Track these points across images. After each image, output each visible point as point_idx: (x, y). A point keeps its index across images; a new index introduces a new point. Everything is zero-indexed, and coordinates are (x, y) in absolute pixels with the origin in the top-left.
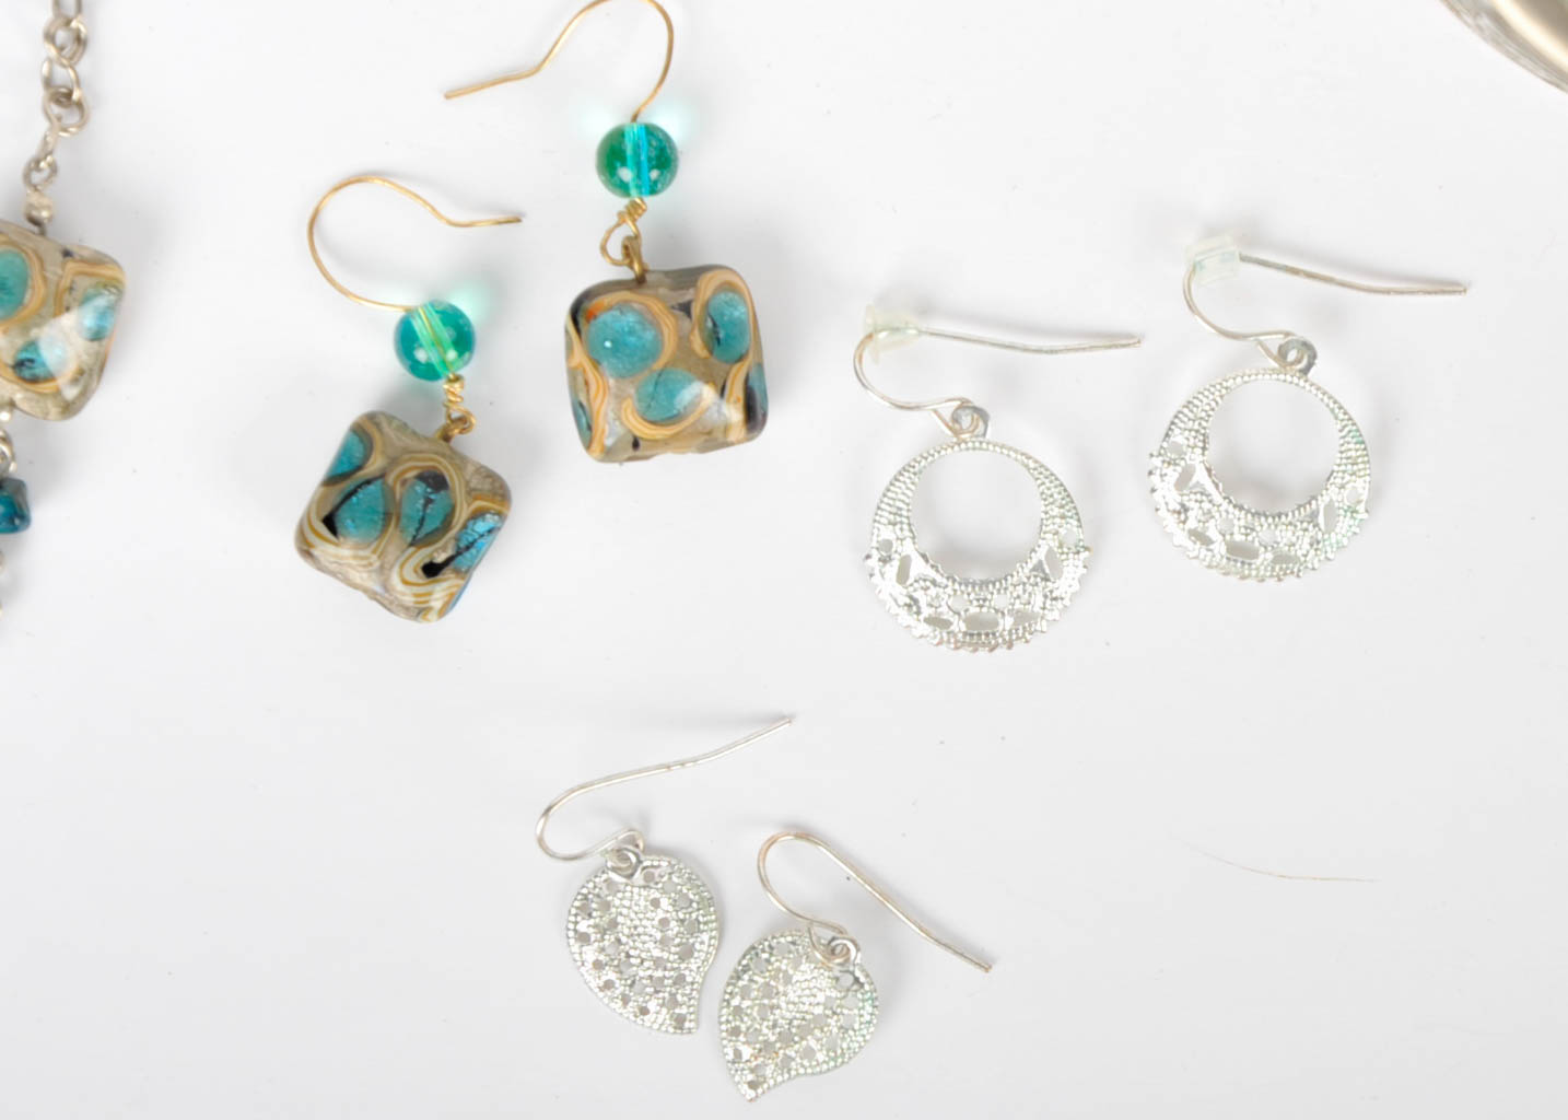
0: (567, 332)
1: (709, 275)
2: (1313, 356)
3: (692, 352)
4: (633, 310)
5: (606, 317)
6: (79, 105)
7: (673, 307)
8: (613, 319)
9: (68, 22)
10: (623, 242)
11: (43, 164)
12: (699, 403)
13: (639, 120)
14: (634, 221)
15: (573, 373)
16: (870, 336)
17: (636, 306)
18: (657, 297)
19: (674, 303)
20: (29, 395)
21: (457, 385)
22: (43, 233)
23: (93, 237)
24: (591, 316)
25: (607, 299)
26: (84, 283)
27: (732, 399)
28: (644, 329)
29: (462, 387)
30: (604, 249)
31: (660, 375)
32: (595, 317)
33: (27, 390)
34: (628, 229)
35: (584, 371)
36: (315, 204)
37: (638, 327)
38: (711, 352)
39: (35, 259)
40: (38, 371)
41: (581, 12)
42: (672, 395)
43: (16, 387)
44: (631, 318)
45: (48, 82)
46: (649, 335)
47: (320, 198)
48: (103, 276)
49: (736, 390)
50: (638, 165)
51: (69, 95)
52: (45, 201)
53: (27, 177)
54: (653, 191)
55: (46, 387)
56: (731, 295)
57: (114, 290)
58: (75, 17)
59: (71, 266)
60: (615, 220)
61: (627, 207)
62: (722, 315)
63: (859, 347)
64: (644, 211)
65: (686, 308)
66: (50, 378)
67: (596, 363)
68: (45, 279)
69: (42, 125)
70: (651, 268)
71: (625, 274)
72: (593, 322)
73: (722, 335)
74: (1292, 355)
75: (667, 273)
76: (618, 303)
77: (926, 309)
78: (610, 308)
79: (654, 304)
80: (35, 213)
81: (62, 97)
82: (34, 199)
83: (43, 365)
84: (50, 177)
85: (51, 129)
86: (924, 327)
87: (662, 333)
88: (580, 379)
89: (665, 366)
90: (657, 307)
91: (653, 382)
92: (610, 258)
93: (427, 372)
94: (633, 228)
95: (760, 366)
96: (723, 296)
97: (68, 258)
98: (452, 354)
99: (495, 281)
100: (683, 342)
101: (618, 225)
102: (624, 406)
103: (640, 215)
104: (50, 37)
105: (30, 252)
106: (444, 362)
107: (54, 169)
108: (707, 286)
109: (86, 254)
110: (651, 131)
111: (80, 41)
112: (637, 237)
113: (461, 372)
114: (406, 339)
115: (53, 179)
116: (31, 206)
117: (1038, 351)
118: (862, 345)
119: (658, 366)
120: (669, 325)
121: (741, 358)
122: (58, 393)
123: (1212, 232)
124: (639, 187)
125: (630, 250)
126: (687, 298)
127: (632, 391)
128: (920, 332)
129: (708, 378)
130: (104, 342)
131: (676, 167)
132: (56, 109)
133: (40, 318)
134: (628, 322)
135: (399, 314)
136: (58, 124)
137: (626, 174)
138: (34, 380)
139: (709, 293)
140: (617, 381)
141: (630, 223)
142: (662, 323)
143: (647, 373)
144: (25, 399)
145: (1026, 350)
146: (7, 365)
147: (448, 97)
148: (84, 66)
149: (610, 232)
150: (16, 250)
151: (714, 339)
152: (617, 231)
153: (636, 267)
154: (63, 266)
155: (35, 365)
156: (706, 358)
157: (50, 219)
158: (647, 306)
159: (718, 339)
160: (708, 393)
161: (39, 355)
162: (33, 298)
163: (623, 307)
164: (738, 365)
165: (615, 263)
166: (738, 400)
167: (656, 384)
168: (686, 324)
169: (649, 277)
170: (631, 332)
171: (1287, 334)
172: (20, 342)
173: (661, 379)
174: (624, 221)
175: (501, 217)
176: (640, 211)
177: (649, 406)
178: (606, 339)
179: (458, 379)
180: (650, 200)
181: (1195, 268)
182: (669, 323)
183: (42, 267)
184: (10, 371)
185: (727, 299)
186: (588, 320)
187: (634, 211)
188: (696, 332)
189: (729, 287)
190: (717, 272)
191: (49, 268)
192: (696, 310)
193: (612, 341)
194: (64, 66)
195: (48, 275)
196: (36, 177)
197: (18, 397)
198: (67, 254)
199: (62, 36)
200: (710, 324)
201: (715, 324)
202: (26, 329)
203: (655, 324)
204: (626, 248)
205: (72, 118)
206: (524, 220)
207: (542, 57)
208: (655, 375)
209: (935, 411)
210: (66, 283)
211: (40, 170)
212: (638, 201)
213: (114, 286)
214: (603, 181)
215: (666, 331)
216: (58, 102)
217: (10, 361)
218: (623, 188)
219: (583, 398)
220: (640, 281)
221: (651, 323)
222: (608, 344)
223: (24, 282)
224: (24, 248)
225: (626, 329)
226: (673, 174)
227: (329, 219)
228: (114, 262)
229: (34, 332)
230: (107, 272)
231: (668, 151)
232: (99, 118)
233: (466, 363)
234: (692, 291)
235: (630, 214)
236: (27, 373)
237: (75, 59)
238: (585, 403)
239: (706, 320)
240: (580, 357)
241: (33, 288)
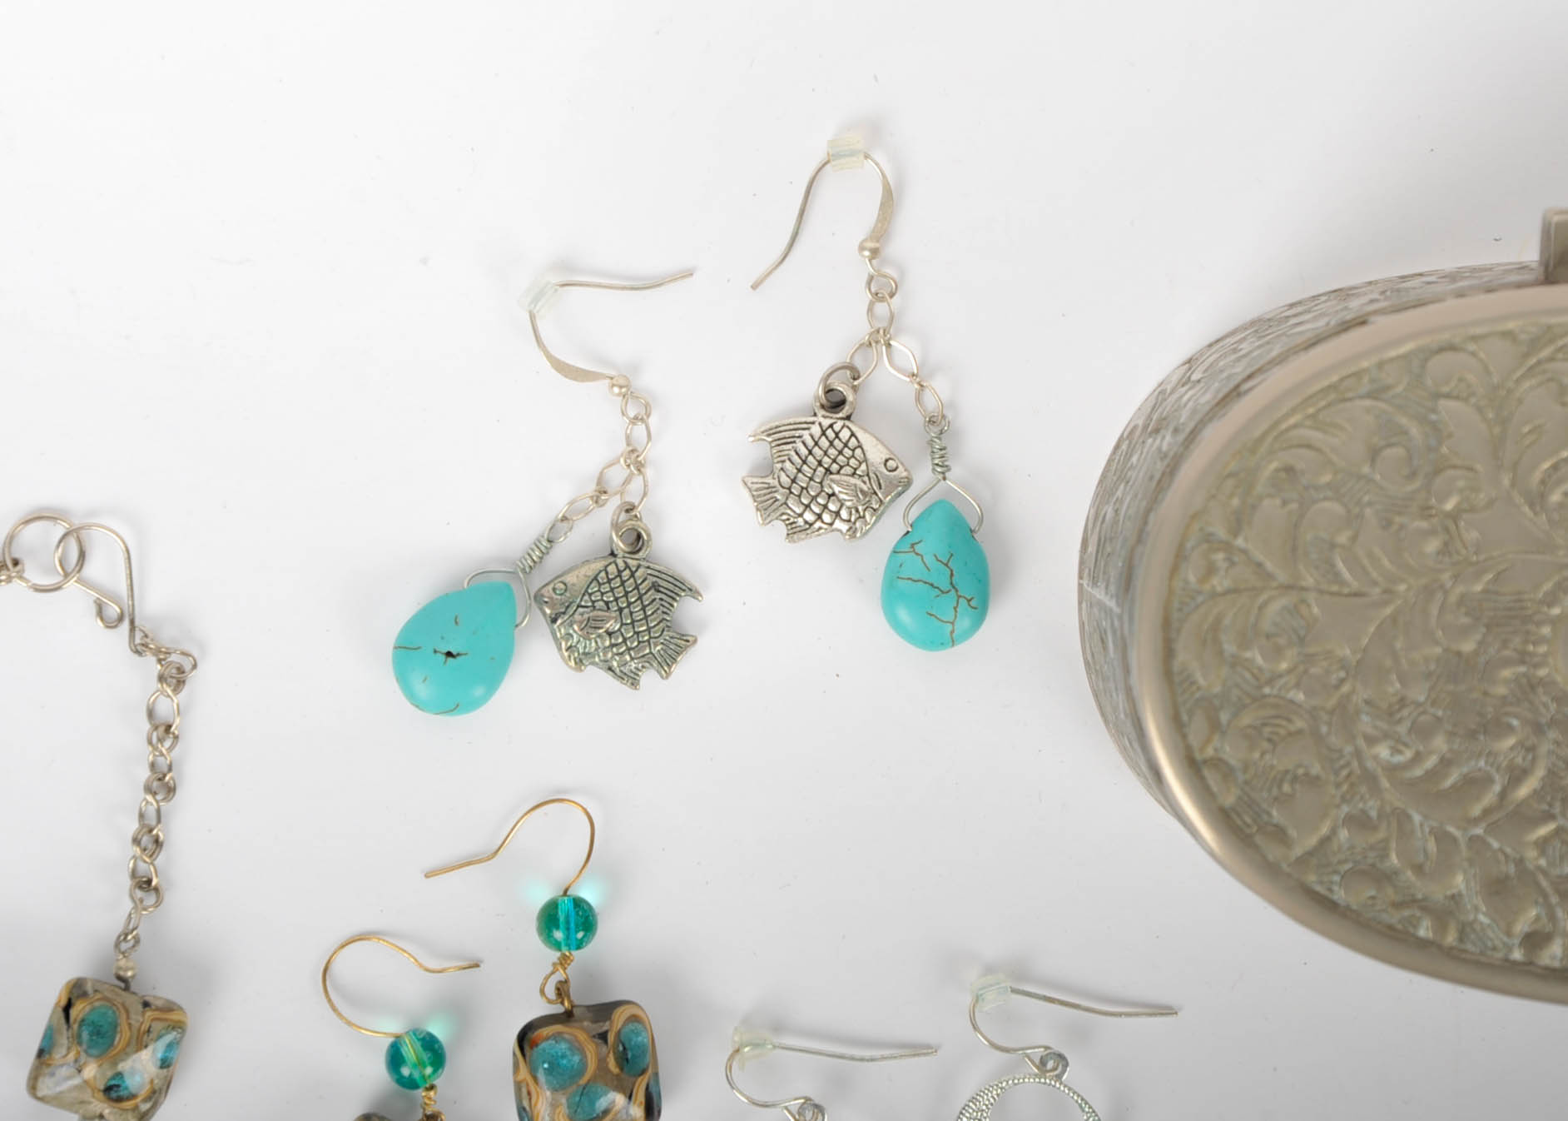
0: (514, 1054)
1: (620, 1010)
2: (1066, 1065)
3: (609, 1071)
4: (564, 1039)
5: (544, 1045)
6: (156, 889)
7: (594, 1036)
8: (550, 1045)
9: (151, 831)
10: (556, 985)
11: (130, 937)
12: (613, 1107)
13: (568, 893)
14: (565, 969)
15: (518, 1086)
16: (737, 1051)
17: (566, 1036)
18: (583, 1029)
19: (594, 1033)
20: (116, 1110)
21: (432, 1093)
22: (127, 989)
23: (164, 989)
24: (534, 1044)
25: (545, 1031)
26: (157, 1027)
27: (638, 1102)
28: (573, 1055)
29: (435, 1093)
30: (542, 992)
31: (584, 1088)
32: (537, 1045)
33: (114, 1108)
34: (560, 975)
35: (528, 1085)
36: (327, 958)
37: (568, 1053)
38: (622, 1069)
39: (123, 1011)
40: (123, 1093)
41: (526, 814)
42: (592, 1103)
43: (106, 1105)
44: (564, 1046)
45: (134, 874)
46: (576, 1059)
47: (330, 954)
48: (171, 1020)
49: (640, 1096)
50: (568, 929)
51: (149, 882)
52: (130, 964)
53: (117, 945)
54: (579, 947)
55: (128, 1104)
56: (636, 1024)
57: (180, 1030)
58: (157, 825)
59: (149, 1014)
60: (551, 969)
61: (559, 959)
62: (630, 1040)
63: (729, 1059)
64: (572, 961)
65: (603, 1037)
66: (133, 1096)
67: (535, 1079)
68: (130, 1025)
69: (128, 905)
70: (576, 1002)
71: (558, 1009)
72: (535, 1049)
73: (629, 1056)
74: (1050, 1064)
75: (588, 1007)
76: (553, 1035)
77: (778, 1028)
78: (548, 1038)
79: (579, 1033)
80: (122, 973)
81: (145, 884)
82: (123, 963)
83: (126, 1088)
84: (134, 946)
85: (135, 907)
86: (776, 1041)
87: (586, 1057)
88: (524, 1091)
89: (589, 1081)
90: (582, 1037)
91: (580, 1093)
92: (547, 998)
93: (411, 1084)
94: (564, 976)
95: (656, 1074)
96: (631, 1026)
97: (147, 1009)
98: (429, 1070)
99: (461, 1011)
100: (602, 1062)
101: (553, 973)
102: (557, 1111)
103: (569, 964)
104: (136, 841)
105: (119, 1005)
106: (423, 1077)
107: (137, 940)
108: (620, 1016)
109: (159, 1003)
110: (579, 903)
111: (157, 842)
112: (566, 981)
113: (435, 1083)
114: (395, 1059)
115: (136, 948)
116: (120, 968)
117: (862, 1060)
118: (731, 1058)
119: (583, 1081)
120: (591, 1049)
121: (643, 1072)
122: (136, 1108)
123: (989, 970)
124: (568, 945)
125: (562, 991)
126: (605, 1028)
127: (564, 1101)
128: (775, 1047)
129: (620, 1088)
130: (171, 1068)
131: (596, 929)
132: (139, 894)
133: (125, 1054)
134: (561, 1049)
135: (391, 1040)
136: (138, 905)
137: (559, 935)
138: (119, 1100)
139: (619, 1026)
140: (552, 1093)
141: (562, 971)
142: (586, 1049)
143: (574, 1087)
144: (110, 1113)
145: (852, 1058)
146: (99, 1090)
147: (427, 876)
148: (160, 860)
149: (547, 978)
150: (107, 1004)
151: (623, 1059)
152: (553, 976)
153: (566, 1004)
154: (143, 1014)
155: (121, 1088)
156: (617, 1075)
157: (133, 977)
158: (576, 1037)
159: (627, 1059)
160: (619, 1099)
161: (124, 1082)
162: (121, 1040)
163: (557, 1037)
164: (642, 1077)
165: (550, 1001)
166: (641, 1103)
167: (582, 1094)
168: (604, 1049)
169: (576, 1012)
170: (563, 1056)
171: (1047, 1048)
172: (110, 1074)
173: (585, 1091)
174: (557, 970)
175: (465, 964)
176: (568, 962)
177: (576, 1111)
178: (544, 1062)
179: (432, 1087)
180: (575, 953)
181: (977, 999)
182: (592, 1050)
183: (128, 1018)
184: (101, 1094)
185: (633, 1028)
186: (532, 1048)
187: (564, 961)
188: (611, 1055)
189: (634, 1019)
190: (626, 1007)
191: (133, 1016)
192: (611, 1038)
193: (549, 1063)
194: (145, 862)
195: (133, 1022)
196: (124, 946)
197: (106, 1112)
198: (146, 1005)
199: (145, 840)
200: (621, 1048)
201: (624, 1048)
202: (115, 1064)
203: (582, 1052)
204: (558, 989)
205: (150, 899)
206: (482, 965)
207: (497, 847)
208: (581, 1089)
209: (786, 1108)
210: (144, 1027)
211: (127, 940)
212: (567, 954)
213: (179, 1026)
214: (543, 941)
215: (589, 1055)
216: (140, 888)
217: (102, 1087)
218: (557, 946)
219: (526, 1104)
220: (568, 1017)
221: (578, 1049)
222: (546, 1066)
223: (115, 1026)
224: (116, 1003)
225: (560, 1054)
226: (594, 935)
227: (337, 967)
228: (180, 1008)
229: (121, 1067)
230: (174, 1016)
231: (591, 918)
232: (169, 897)
233: (438, 1077)
234: (608, 1023)
235: (561, 964)
236: (114, 1095)
237: (154, 856)
238: (528, 1108)
239: (618, 1046)
240: (524, 1073)
241: (121, 1032)
